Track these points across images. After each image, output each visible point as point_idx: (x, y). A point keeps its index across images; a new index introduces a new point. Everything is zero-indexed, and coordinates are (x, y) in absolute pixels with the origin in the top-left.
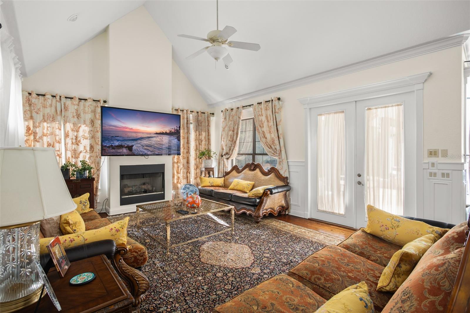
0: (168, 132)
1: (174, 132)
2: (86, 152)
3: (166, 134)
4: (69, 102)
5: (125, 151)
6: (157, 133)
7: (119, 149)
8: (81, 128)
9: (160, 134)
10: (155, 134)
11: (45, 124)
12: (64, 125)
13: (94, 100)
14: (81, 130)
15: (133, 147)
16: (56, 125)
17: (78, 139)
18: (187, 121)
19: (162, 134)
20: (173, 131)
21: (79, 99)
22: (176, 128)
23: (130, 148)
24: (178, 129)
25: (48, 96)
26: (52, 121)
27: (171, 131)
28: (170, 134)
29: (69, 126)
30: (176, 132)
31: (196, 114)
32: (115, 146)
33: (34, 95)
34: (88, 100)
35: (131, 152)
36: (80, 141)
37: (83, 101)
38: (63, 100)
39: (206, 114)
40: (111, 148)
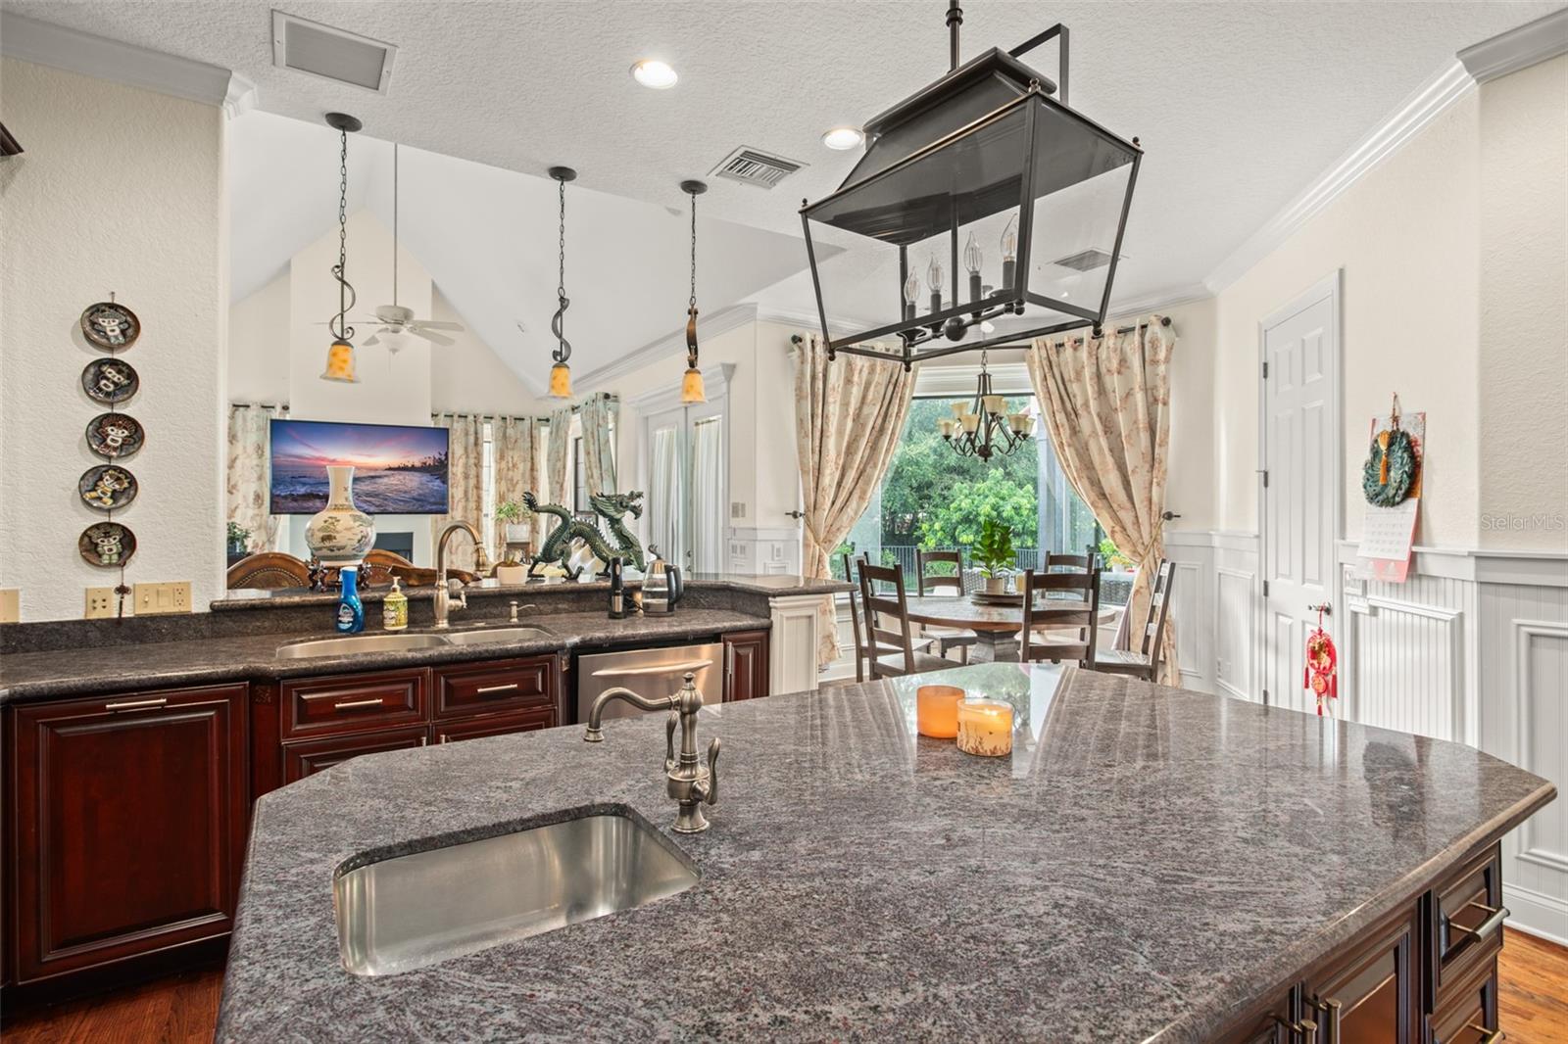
0: (418, 464)
1: (432, 464)
2: (247, 507)
3: (413, 469)
6: (390, 469)
8: (237, 461)
9: (399, 469)
10: (386, 470)
13: (263, 407)
14: (237, 465)
17: (232, 483)
18: (476, 439)
19: (404, 469)
20: (430, 462)
21: (233, 406)
22: (437, 457)
24: (443, 458)
27: (425, 464)
28: (424, 469)
30: (436, 464)
31: (501, 423)
34: (252, 407)
36: (234, 487)
39: (527, 422)
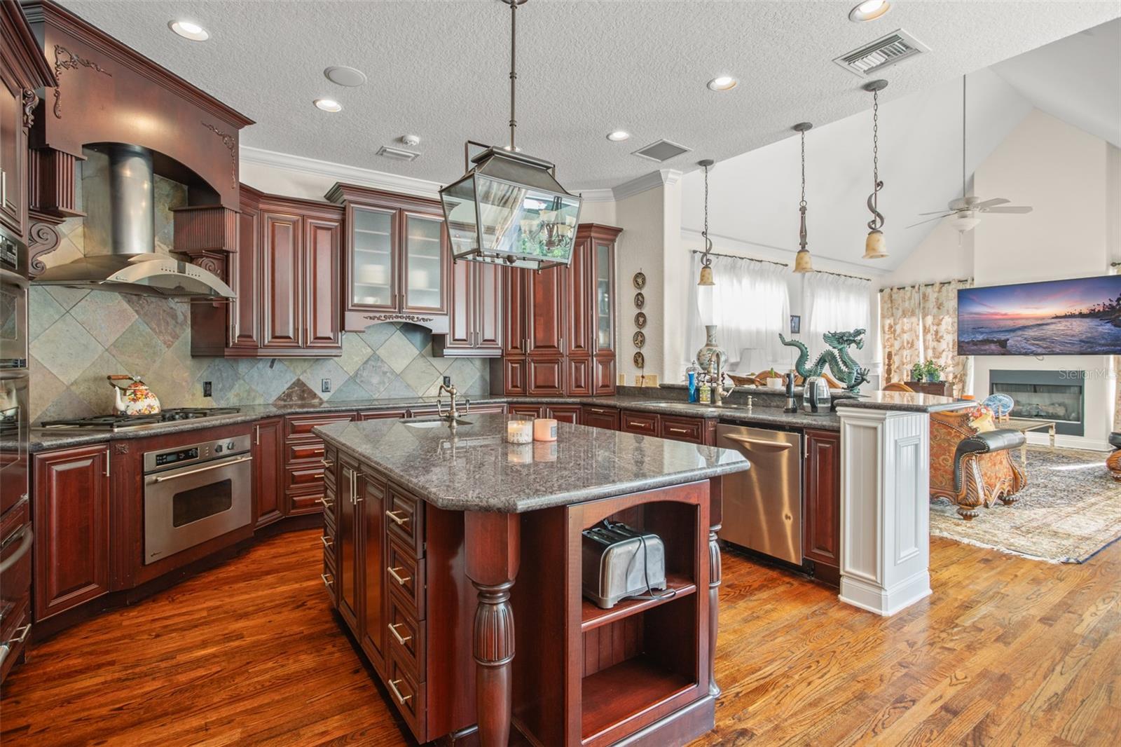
0: (1085, 311)
1: (1101, 310)
2: (949, 350)
3: (1081, 315)
4: (929, 289)
5: (993, 347)
6: (1057, 317)
7: (986, 344)
8: (944, 320)
9: (1065, 317)
10: (1053, 318)
11: (905, 320)
12: (923, 319)
14: (943, 322)
15: (1008, 342)
16: (914, 319)
17: (940, 334)
19: (1072, 316)
20: (1099, 309)
21: (941, 283)
22: (1107, 303)
23: (1003, 344)
25: (908, 288)
26: (911, 315)
27: (1094, 310)
28: (1092, 315)
29: (929, 319)
30: (1107, 309)
32: (978, 341)
33: (895, 290)
34: (953, 283)
35: (1003, 348)
36: (942, 337)
37: (946, 285)
38: (923, 289)
40: (971, 345)
